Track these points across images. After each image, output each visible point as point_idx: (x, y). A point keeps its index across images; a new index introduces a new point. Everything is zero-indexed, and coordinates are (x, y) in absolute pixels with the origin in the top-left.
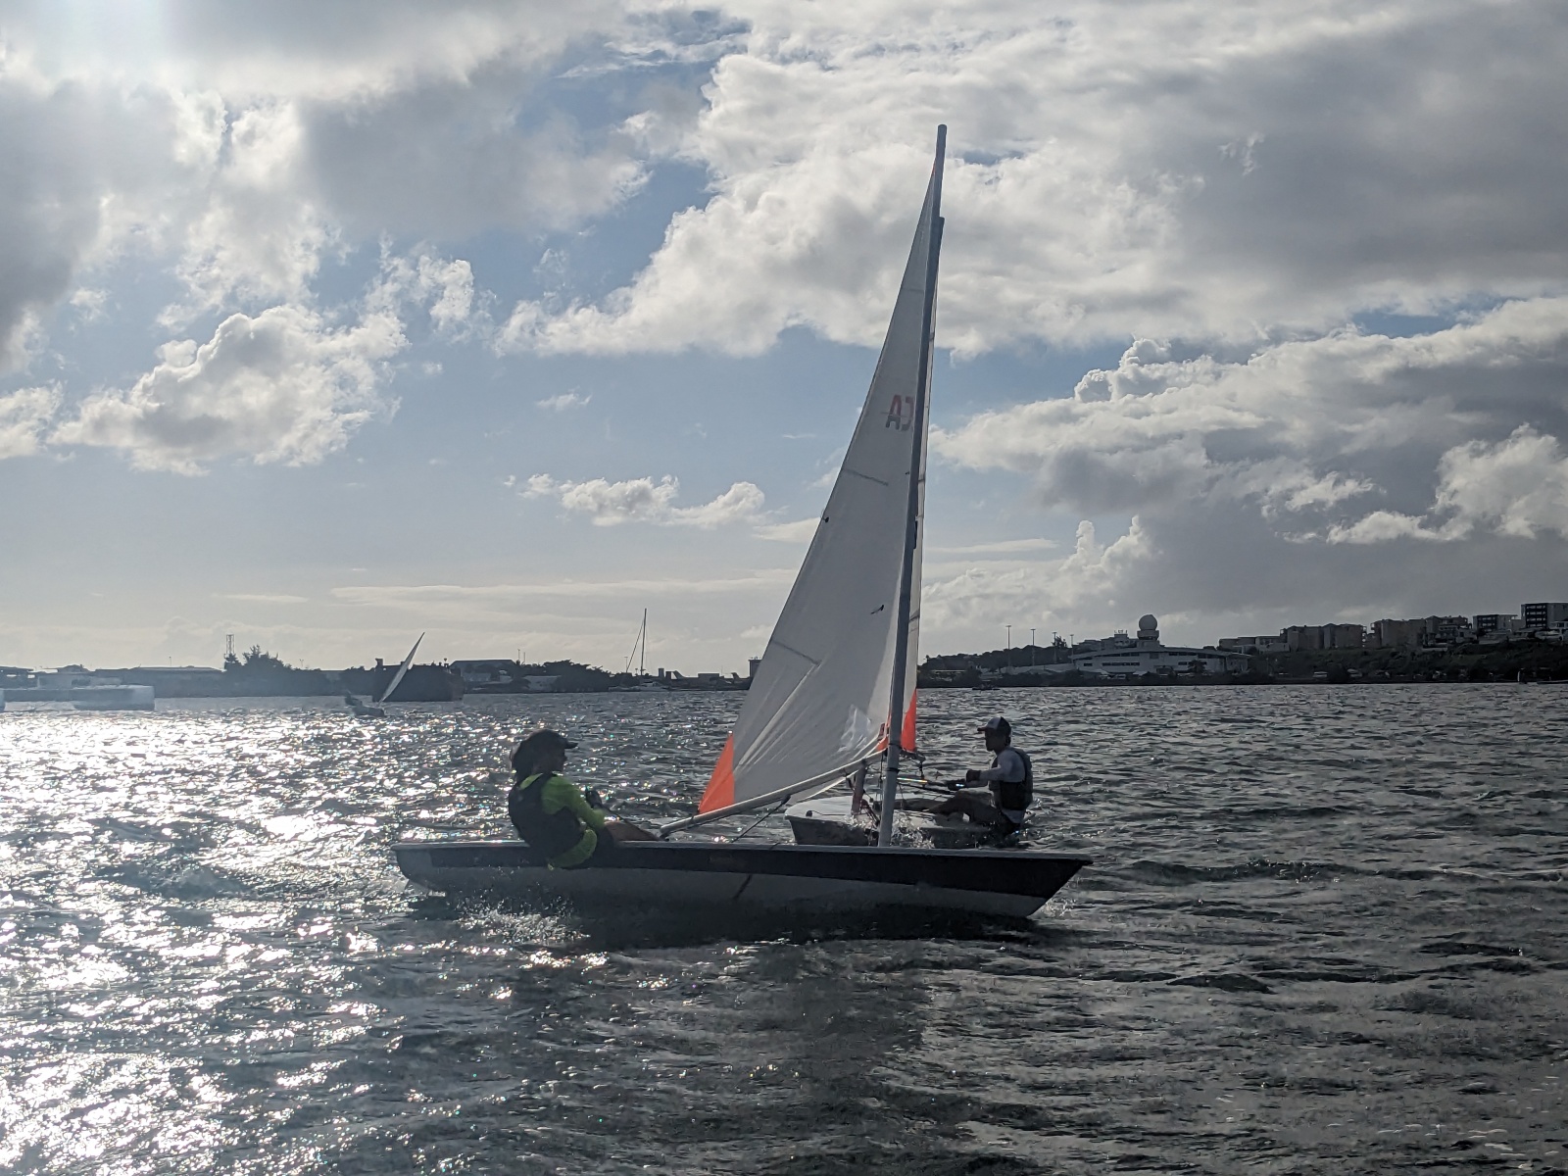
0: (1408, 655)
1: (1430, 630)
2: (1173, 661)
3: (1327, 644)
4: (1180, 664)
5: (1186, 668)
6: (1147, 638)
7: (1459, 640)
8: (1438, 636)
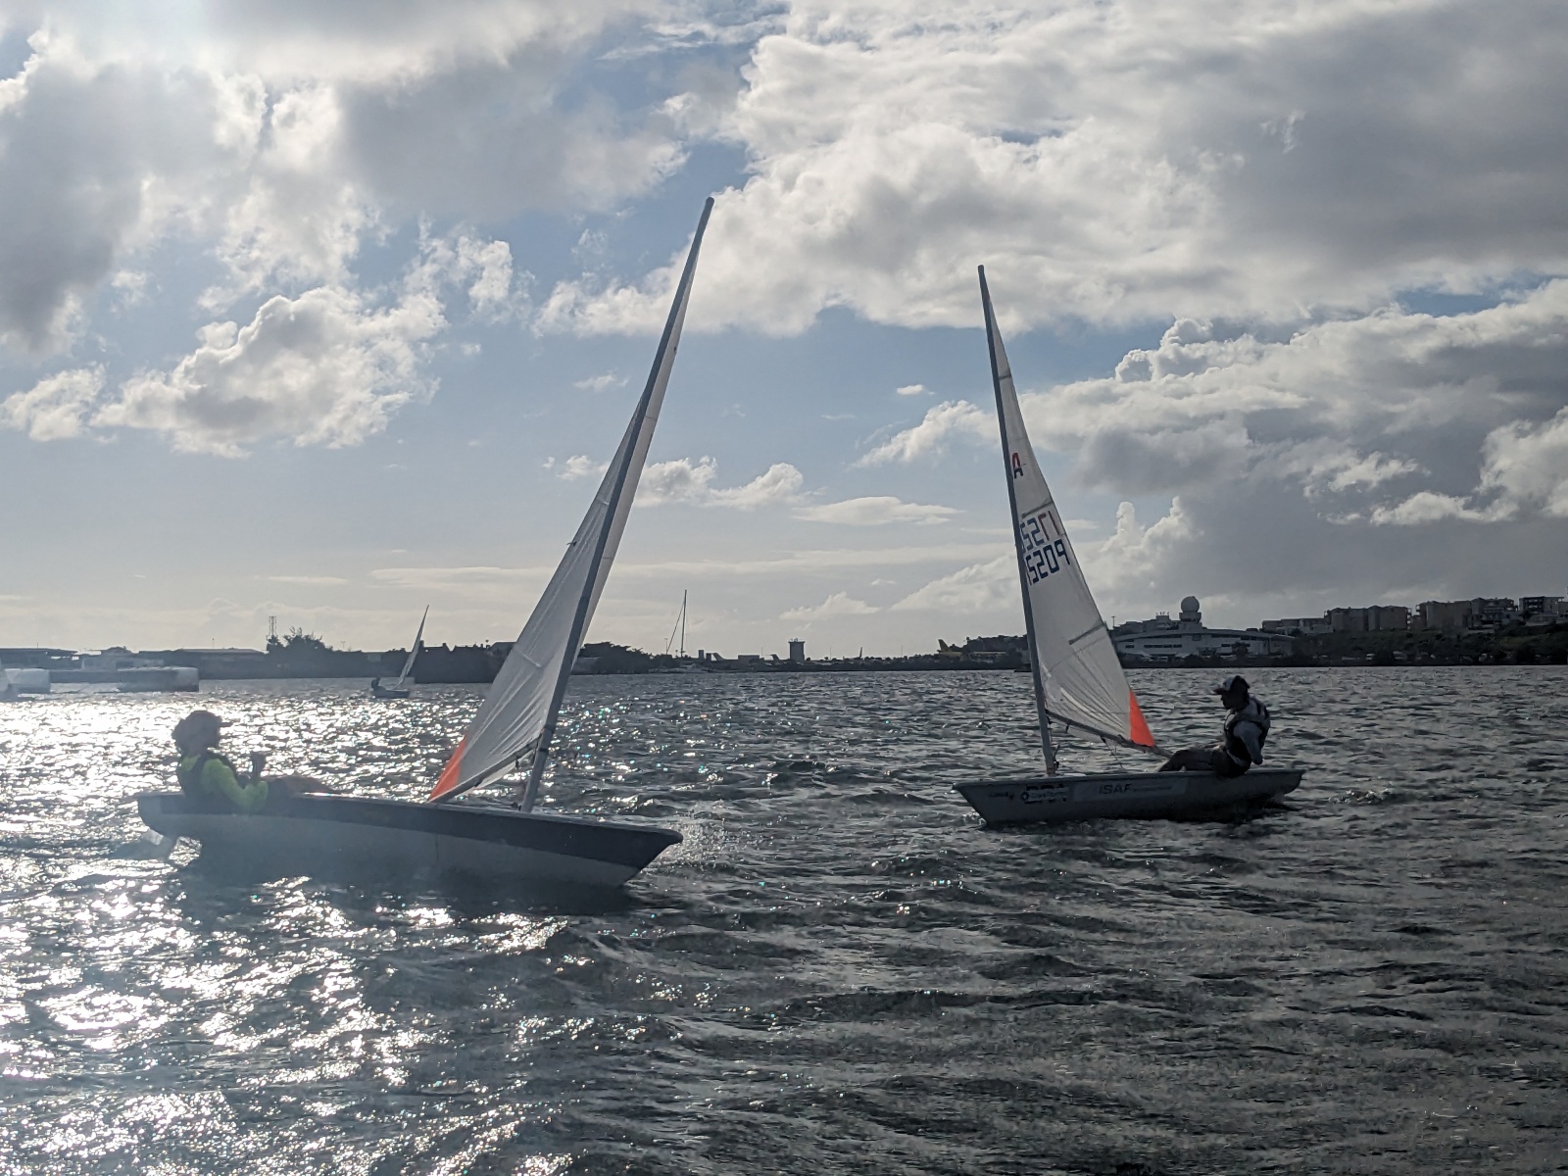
0: (1454, 637)
1: (1476, 612)
2: (1217, 643)
3: (1372, 626)
4: (1223, 646)
5: (1229, 650)
6: (1189, 620)
7: (1506, 622)
8: (1484, 618)
